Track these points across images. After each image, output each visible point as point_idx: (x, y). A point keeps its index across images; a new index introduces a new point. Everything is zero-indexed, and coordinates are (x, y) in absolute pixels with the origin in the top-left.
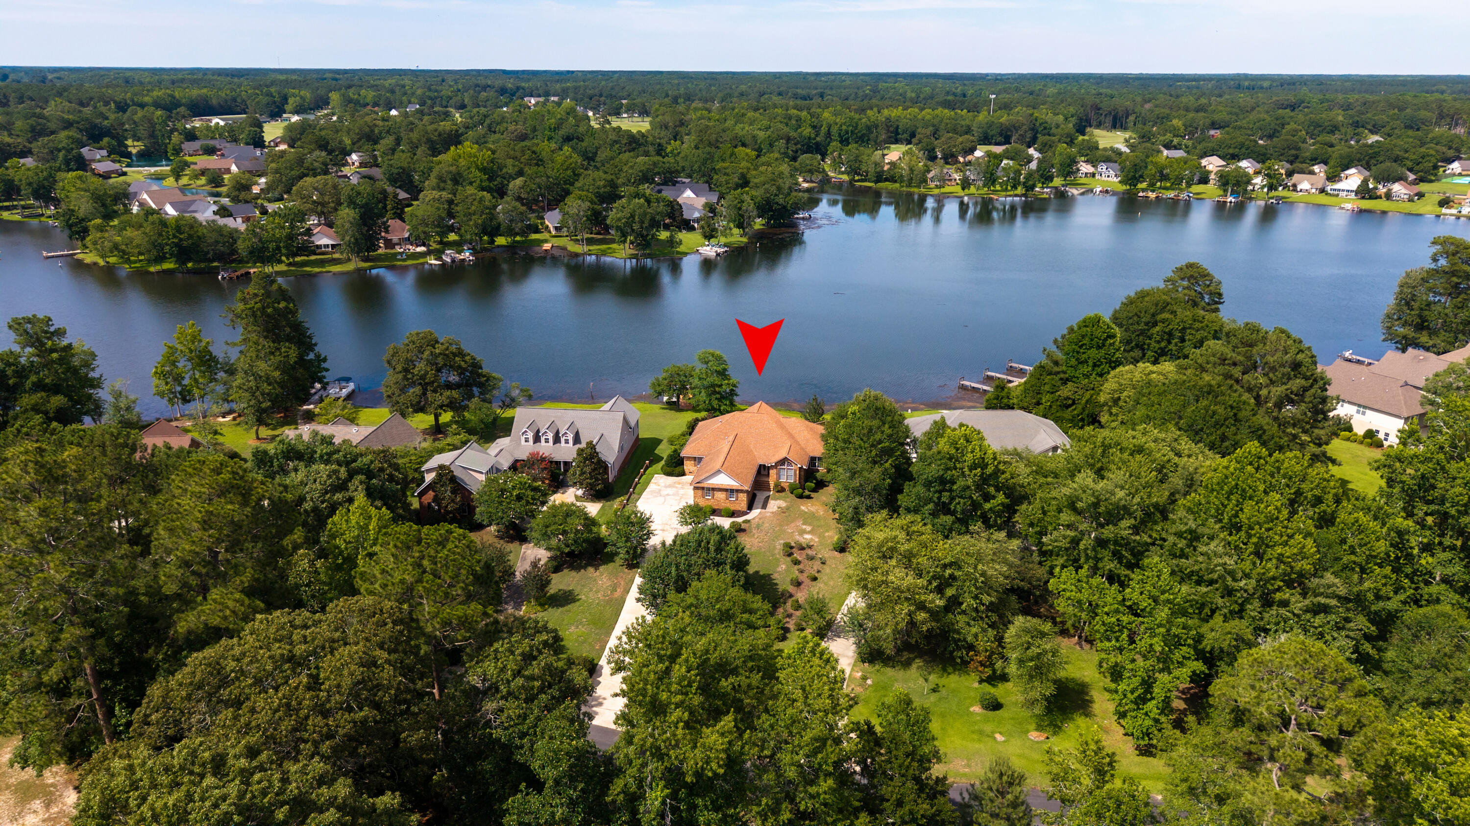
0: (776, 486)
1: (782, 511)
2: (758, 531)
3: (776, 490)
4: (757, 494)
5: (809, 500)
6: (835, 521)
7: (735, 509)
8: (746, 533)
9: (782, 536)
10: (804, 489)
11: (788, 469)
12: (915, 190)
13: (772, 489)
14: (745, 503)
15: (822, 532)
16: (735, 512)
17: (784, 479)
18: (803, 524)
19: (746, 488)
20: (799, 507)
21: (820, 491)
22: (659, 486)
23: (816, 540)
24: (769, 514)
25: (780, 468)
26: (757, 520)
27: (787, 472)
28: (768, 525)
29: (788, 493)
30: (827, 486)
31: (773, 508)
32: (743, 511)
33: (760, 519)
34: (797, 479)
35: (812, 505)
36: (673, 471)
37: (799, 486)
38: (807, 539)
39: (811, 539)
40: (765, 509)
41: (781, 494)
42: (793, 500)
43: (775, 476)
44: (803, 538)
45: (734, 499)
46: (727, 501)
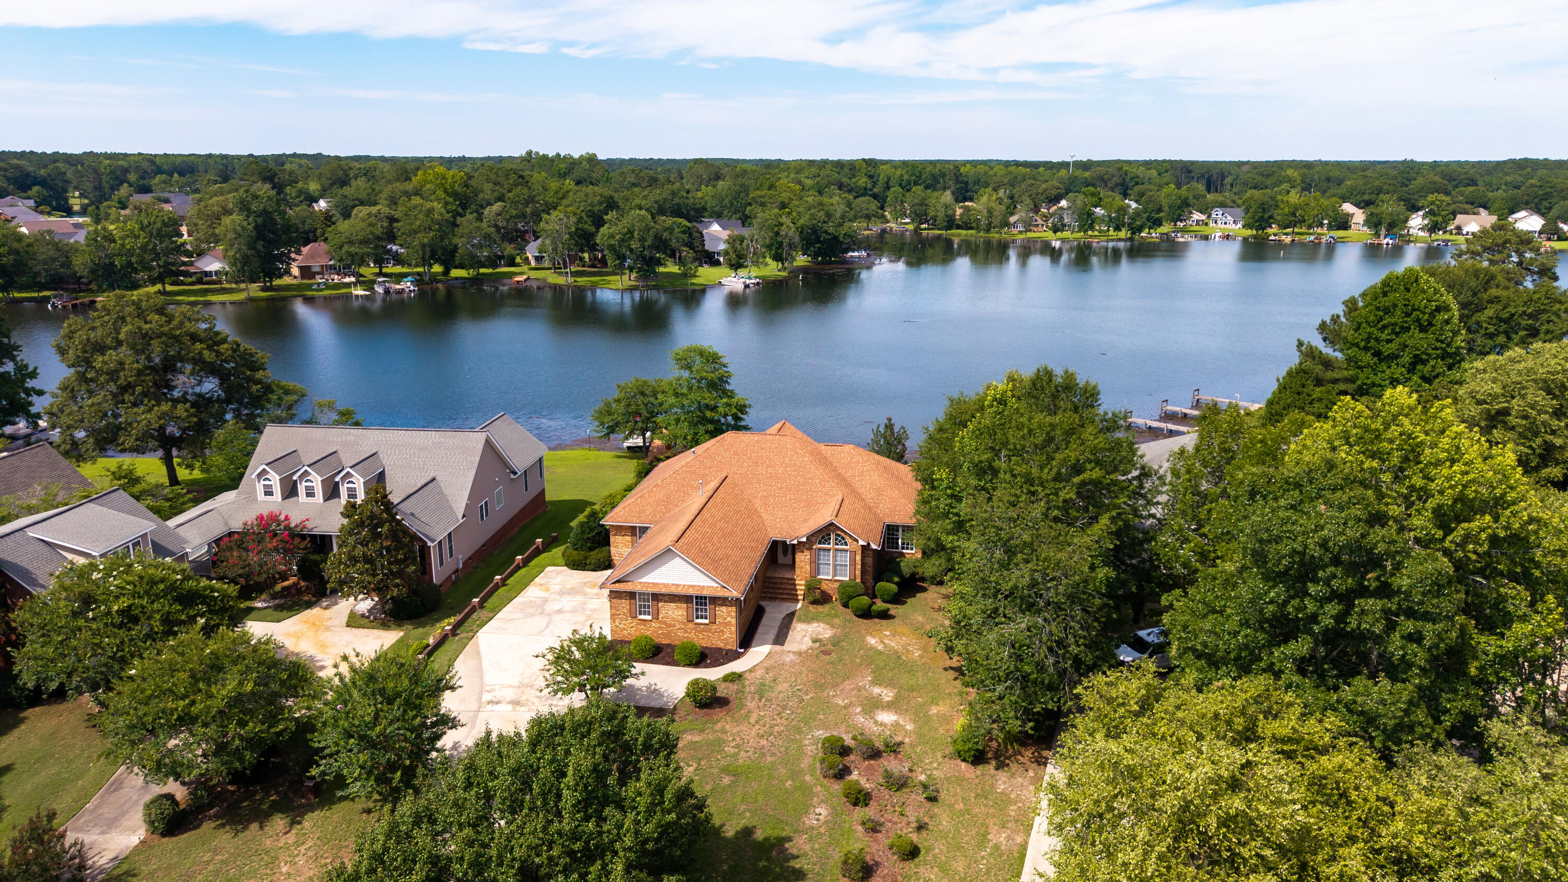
0: (810, 588)
1: (823, 648)
2: (761, 704)
3: (811, 598)
4: (767, 609)
5: (884, 622)
6: (952, 674)
7: (709, 645)
8: (729, 711)
9: (821, 717)
10: (874, 596)
11: (837, 550)
12: (994, 236)
13: (801, 597)
14: (733, 629)
15: (922, 705)
16: (707, 652)
17: (828, 574)
18: (875, 683)
19: (735, 594)
20: (863, 640)
21: (909, 600)
22: (547, 590)
23: (909, 727)
24: (791, 656)
25: (819, 549)
26: (759, 673)
27: (835, 557)
28: (786, 685)
29: (838, 605)
30: (924, 590)
31: (801, 642)
32: (728, 651)
33: (768, 670)
34: (858, 573)
35: (894, 635)
36: (586, 558)
37: (861, 589)
38: (886, 725)
39: (896, 725)
40: (782, 644)
41: (820, 608)
42: (850, 621)
43: (808, 567)
44: (876, 722)
45: (707, 621)
46: (691, 625)
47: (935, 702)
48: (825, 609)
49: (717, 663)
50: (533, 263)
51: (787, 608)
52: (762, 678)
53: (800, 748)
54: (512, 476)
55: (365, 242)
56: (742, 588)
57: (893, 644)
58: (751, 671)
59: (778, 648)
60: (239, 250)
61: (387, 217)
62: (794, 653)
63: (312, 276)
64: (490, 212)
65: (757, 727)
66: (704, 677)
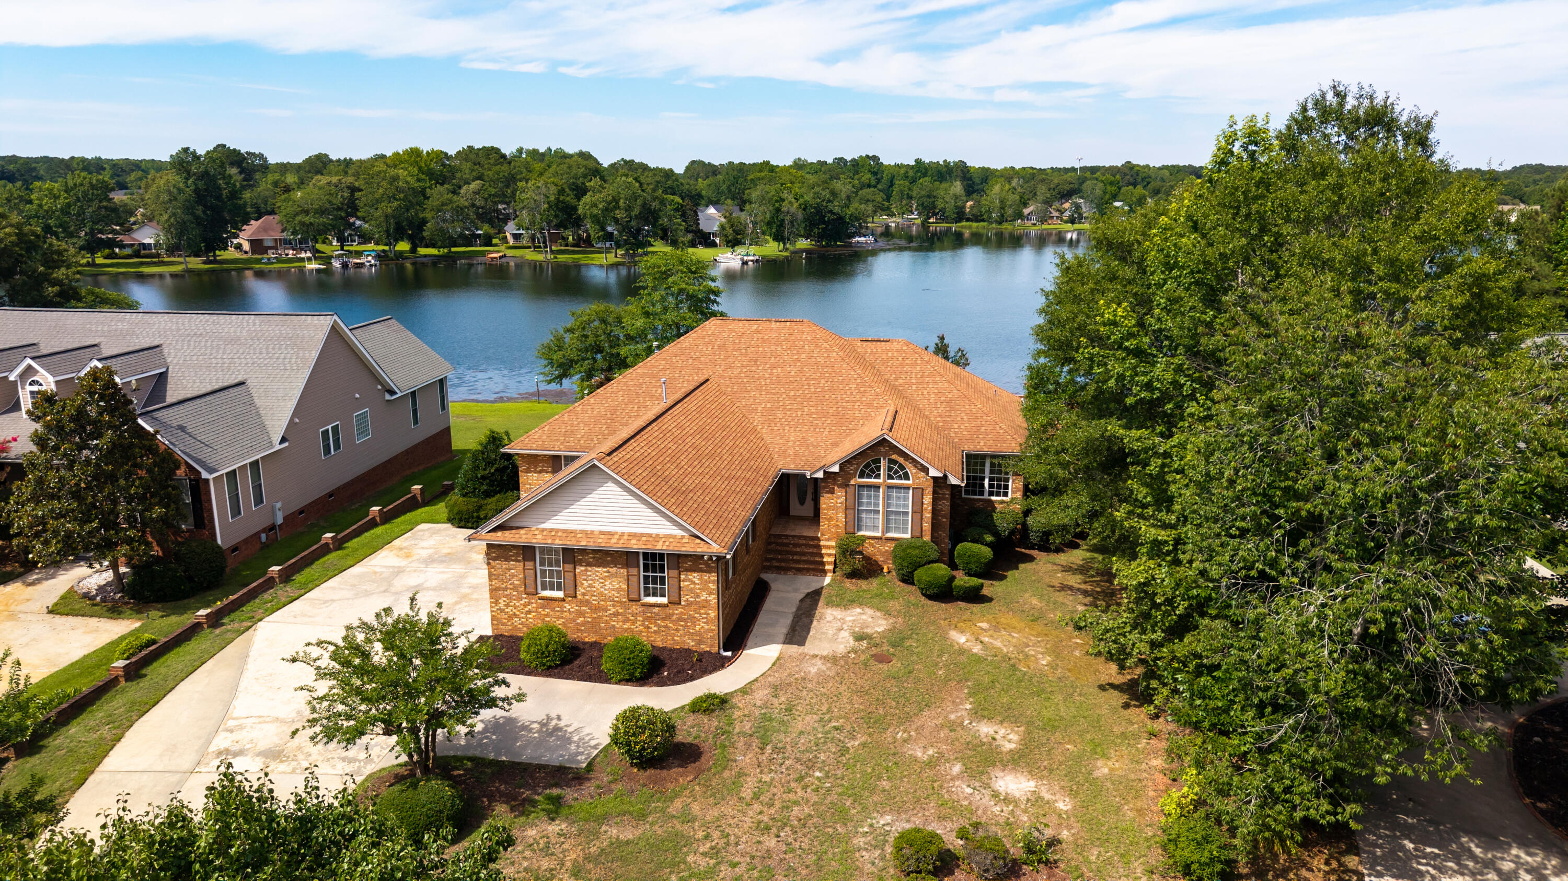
0: (845, 552)
1: (875, 651)
2: (763, 758)
3: (848, 568)
4: (773, 586)
5: (976, 608)
6: (1118, 699)
7: (668, 644)
8: (700, 772)
9: (885, 784)
10: (953, 566)
11: (890, 487)
12: (1007, 227)
13: (829, 567)
14: (713, 614)
15: (1078, 759)
16: (664, 656)
17: (875, 528)
18: (979, 714)
19: (715, 548)
20: (945, 638)
21: (1009, 573)
22: (408, 556)
23: (1064, 805)
24: (819, 663)
25: (861, 486)
26: (760, 695)
27: (888, 498)
28: (811, 719)
29: (892, 580)
30: (1031, 559)
31: (834, 639)
32: (702, 656)
33: (776, 689)
34: (927, 526)
35: (996, 627)
36: (480, 508)
37: (934, 554)
38: (1016, 802)
39: (1036, 800)
40: (802, 643)
41: (863, 584)
42: (916, 606)
43: (841, 516)
44: (995, 795)
45: (664, 600)
46: (635, 608)
47: (1099, 750)
48: (874, 584)
49: (681, 677)
50: (511, 241)
51: (807, 583)
52: (765, 705)
53: (847, 854)
54: (388, 397)
55: (322, 212)
56: (728, 540)
57: (998, 644)
58: (745, 691)
59: (794, 649)
60: (174, 214)
61: (348, 187)
62: (825, 658)
63: (265, 250)
64: (468, 191)
65: (757, 807)
66: (650, 704)
